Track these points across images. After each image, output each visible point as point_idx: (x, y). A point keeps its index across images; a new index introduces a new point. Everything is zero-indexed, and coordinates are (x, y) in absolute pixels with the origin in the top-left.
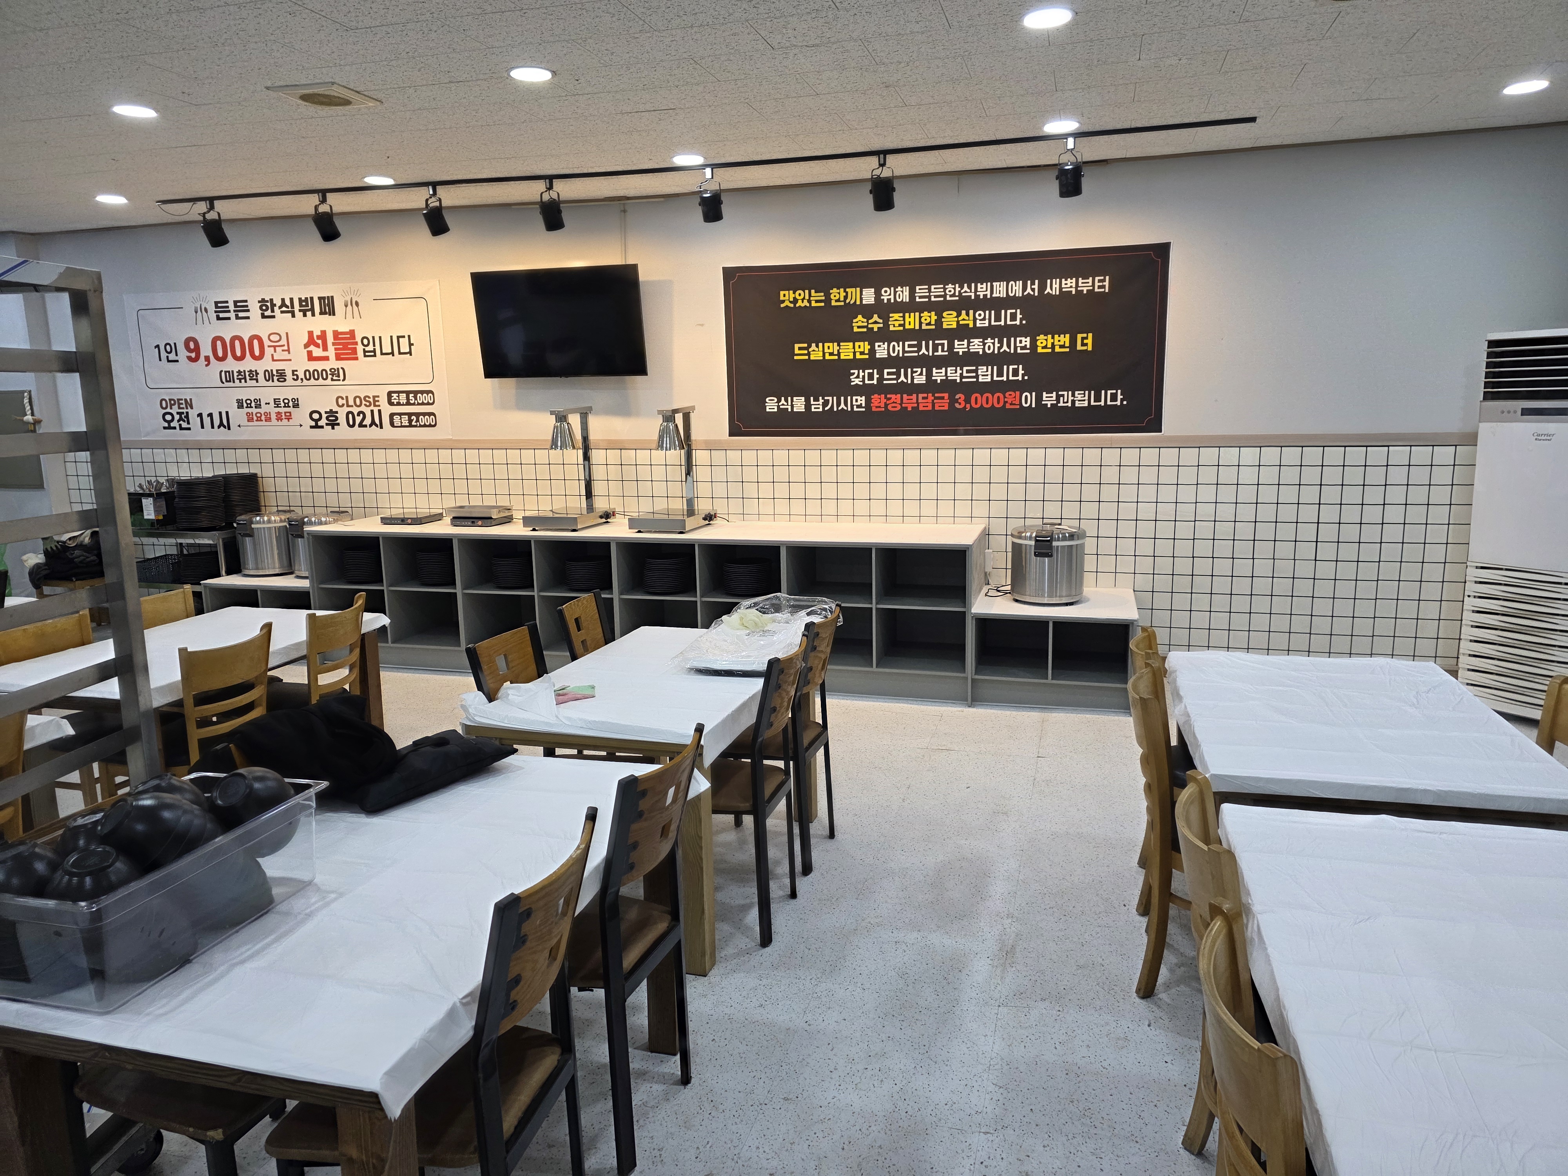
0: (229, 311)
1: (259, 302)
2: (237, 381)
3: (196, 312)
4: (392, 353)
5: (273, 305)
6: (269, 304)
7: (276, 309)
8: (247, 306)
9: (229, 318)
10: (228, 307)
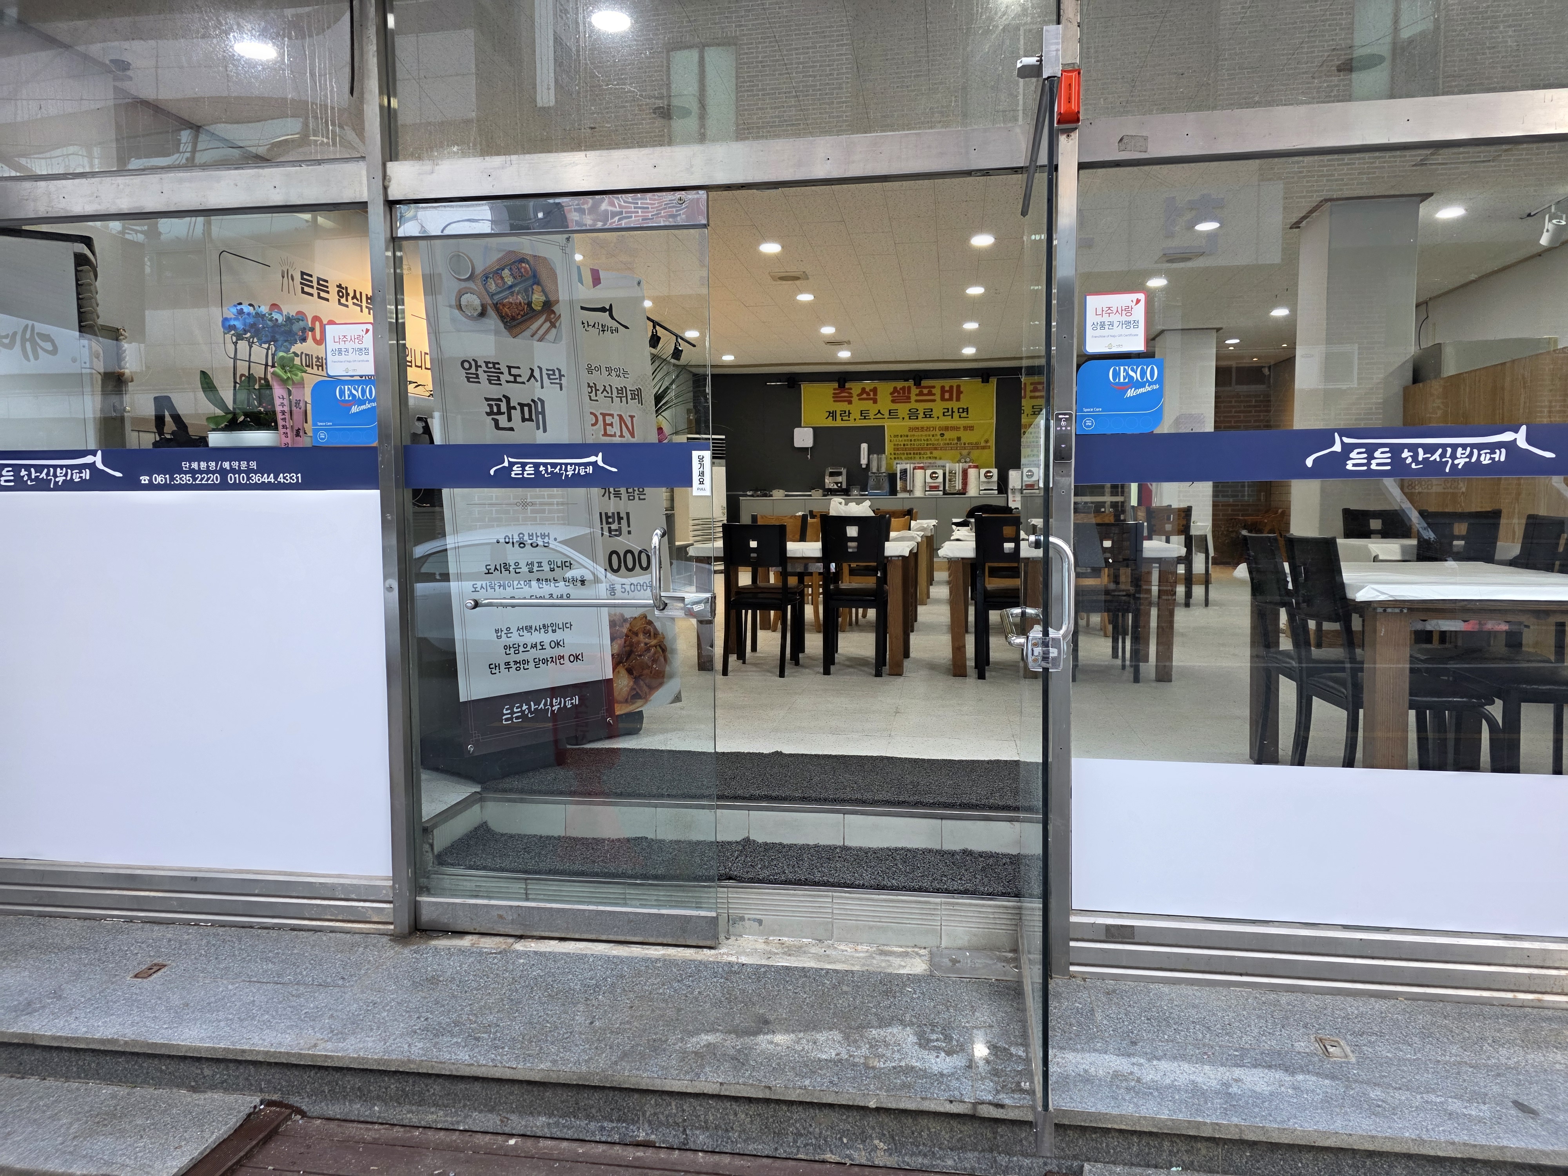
0: (312, 287)
1: (338, 286)
2: (315, 368)
3: (283, 277)
4: (421, 367)
5: (348, 294)
6: (344, 291)
7: (350, 298)
8: (327, 287)
9: (312, 295)
10: (311, 282)
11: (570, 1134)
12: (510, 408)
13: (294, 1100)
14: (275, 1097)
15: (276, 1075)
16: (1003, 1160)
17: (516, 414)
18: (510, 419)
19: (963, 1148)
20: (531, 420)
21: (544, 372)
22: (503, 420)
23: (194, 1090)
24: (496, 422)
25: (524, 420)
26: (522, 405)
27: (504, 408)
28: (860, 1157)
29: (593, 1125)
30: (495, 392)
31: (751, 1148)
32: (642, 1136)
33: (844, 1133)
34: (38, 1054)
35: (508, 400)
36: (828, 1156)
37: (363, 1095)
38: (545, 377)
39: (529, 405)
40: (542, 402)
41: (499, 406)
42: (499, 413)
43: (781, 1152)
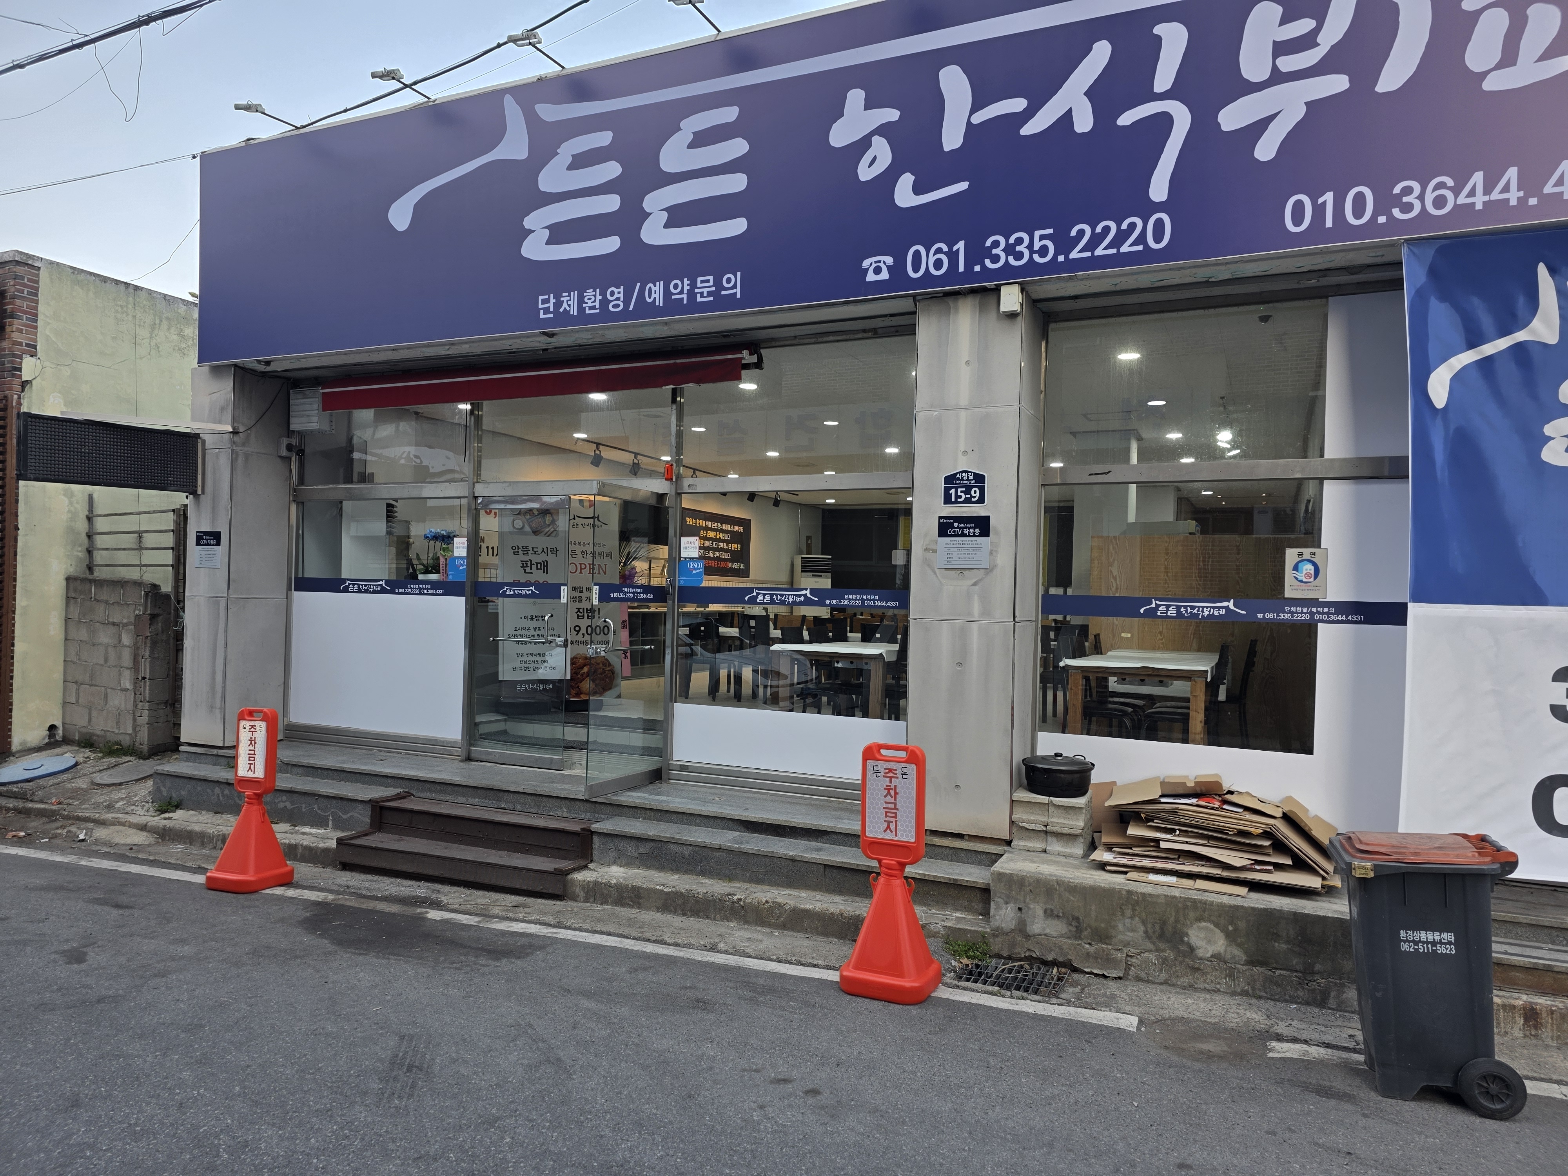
11: (484, 805)
12: (532, 564)
13: (412, 791)
14: (407, 790)
15: (407, 782)
16: (597, 815)
17: (534, 567)
18: (531, 569)
19: (587, 812)
20: (541, 569)
21: (549, 549)
22: (528, 570)
23: (386, 787)
24: (525, 570)
25: (537, 569)
26: (537, 563)
27: (529, 564)
28: (559, 814)
29: (490, 802)
30: (526, 558)
31: (532, 810)
32: (503, 806)
33: (556, 806)
34: (345, 774)
35: (531, 561)
36: (551, 814)
37: (430, 791)
38: (549, 551)
39: (541, 563)
40: (547, 562)
41: (527, 564)
42: (527, 566)
43: (539, 812)
